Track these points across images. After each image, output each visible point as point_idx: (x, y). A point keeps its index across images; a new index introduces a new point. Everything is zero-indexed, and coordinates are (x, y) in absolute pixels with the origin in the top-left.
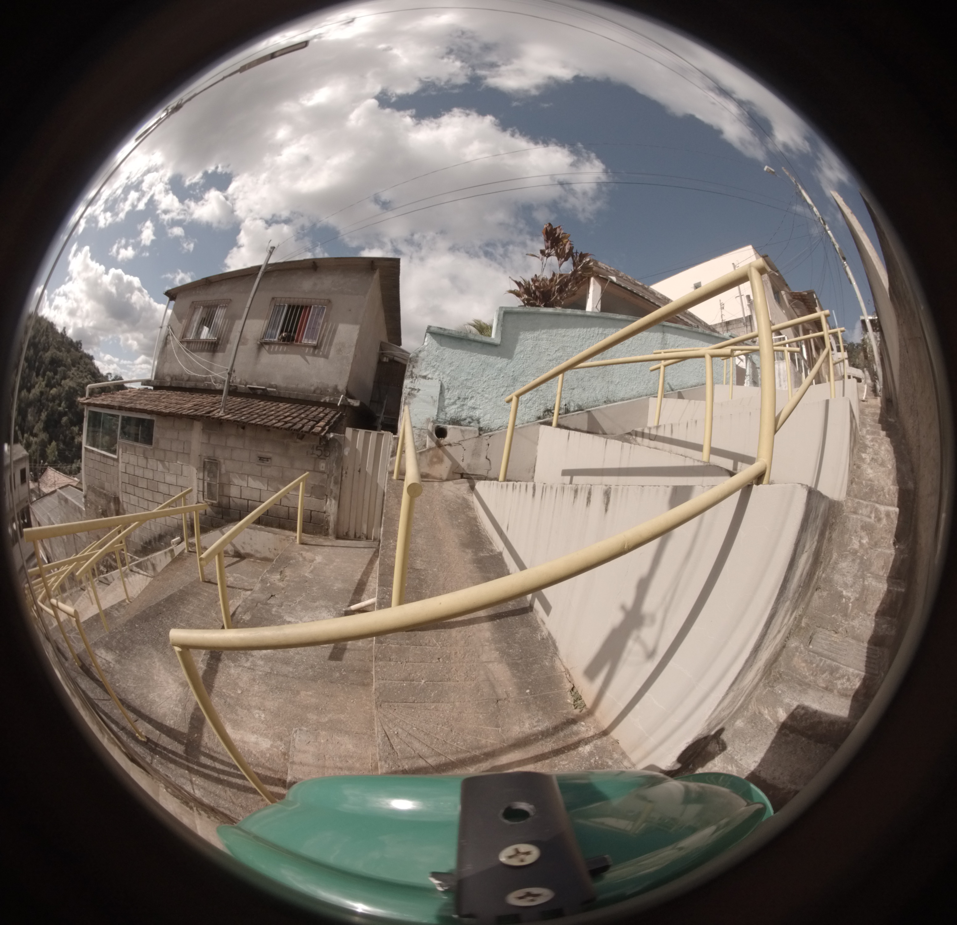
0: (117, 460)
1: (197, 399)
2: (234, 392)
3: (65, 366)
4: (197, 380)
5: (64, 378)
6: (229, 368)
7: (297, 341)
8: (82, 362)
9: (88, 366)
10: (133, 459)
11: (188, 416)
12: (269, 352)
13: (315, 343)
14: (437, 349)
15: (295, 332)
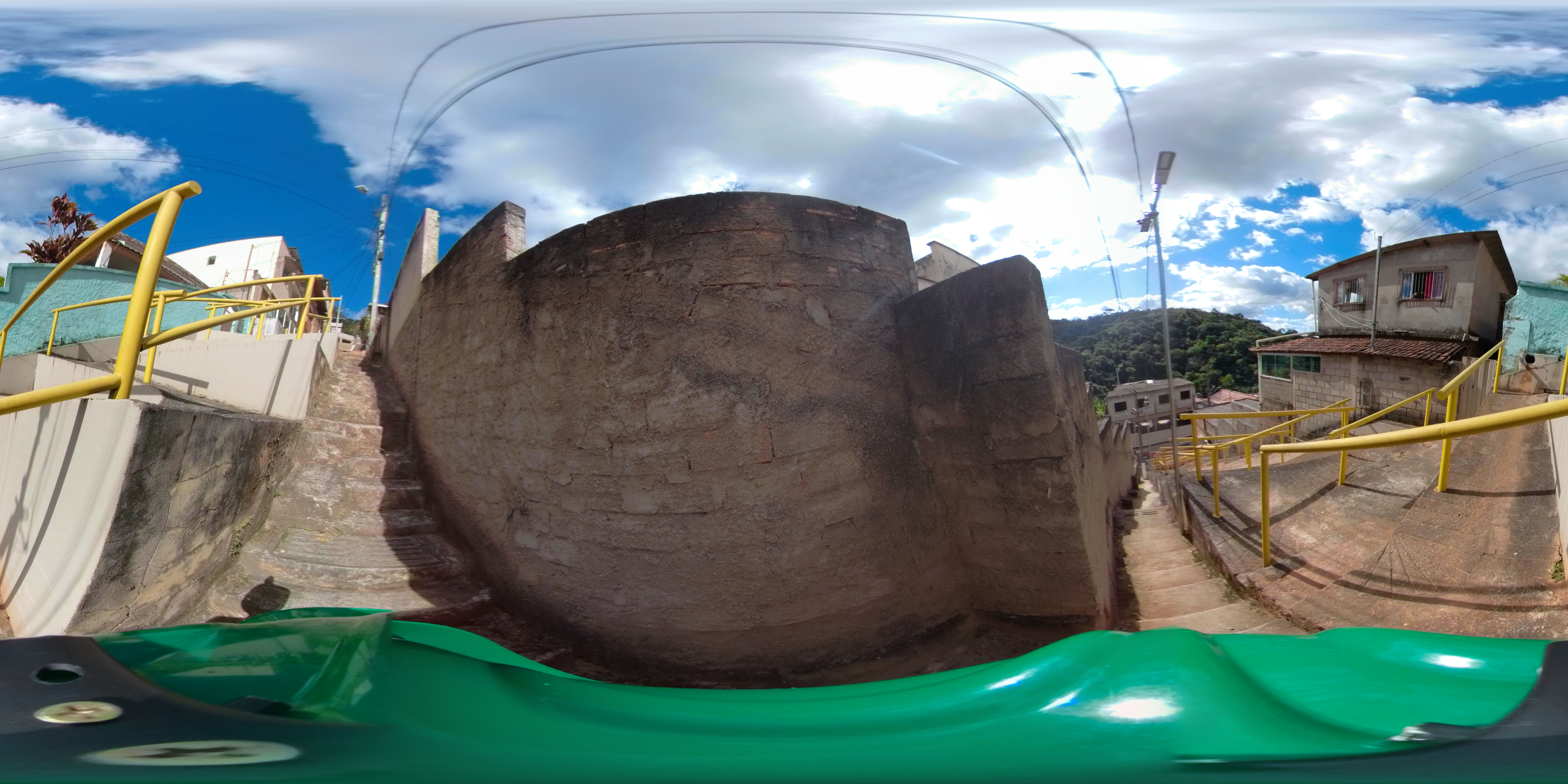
0: (1292, 382)
1: (1355, 342)
2: (1381, 335)
3: (1229, 330)
4: (1354, 330)
5: (1232, 337)
6: (1373, 321)
7: (1426, 297)
8: (1249, 325)
9: (1257, 327)
10: (1305, 382)
11: (1345, 353)
12: (1406, 306)
13: (1441, 298)
14: (1527, 297)
15: (1424, 290)
